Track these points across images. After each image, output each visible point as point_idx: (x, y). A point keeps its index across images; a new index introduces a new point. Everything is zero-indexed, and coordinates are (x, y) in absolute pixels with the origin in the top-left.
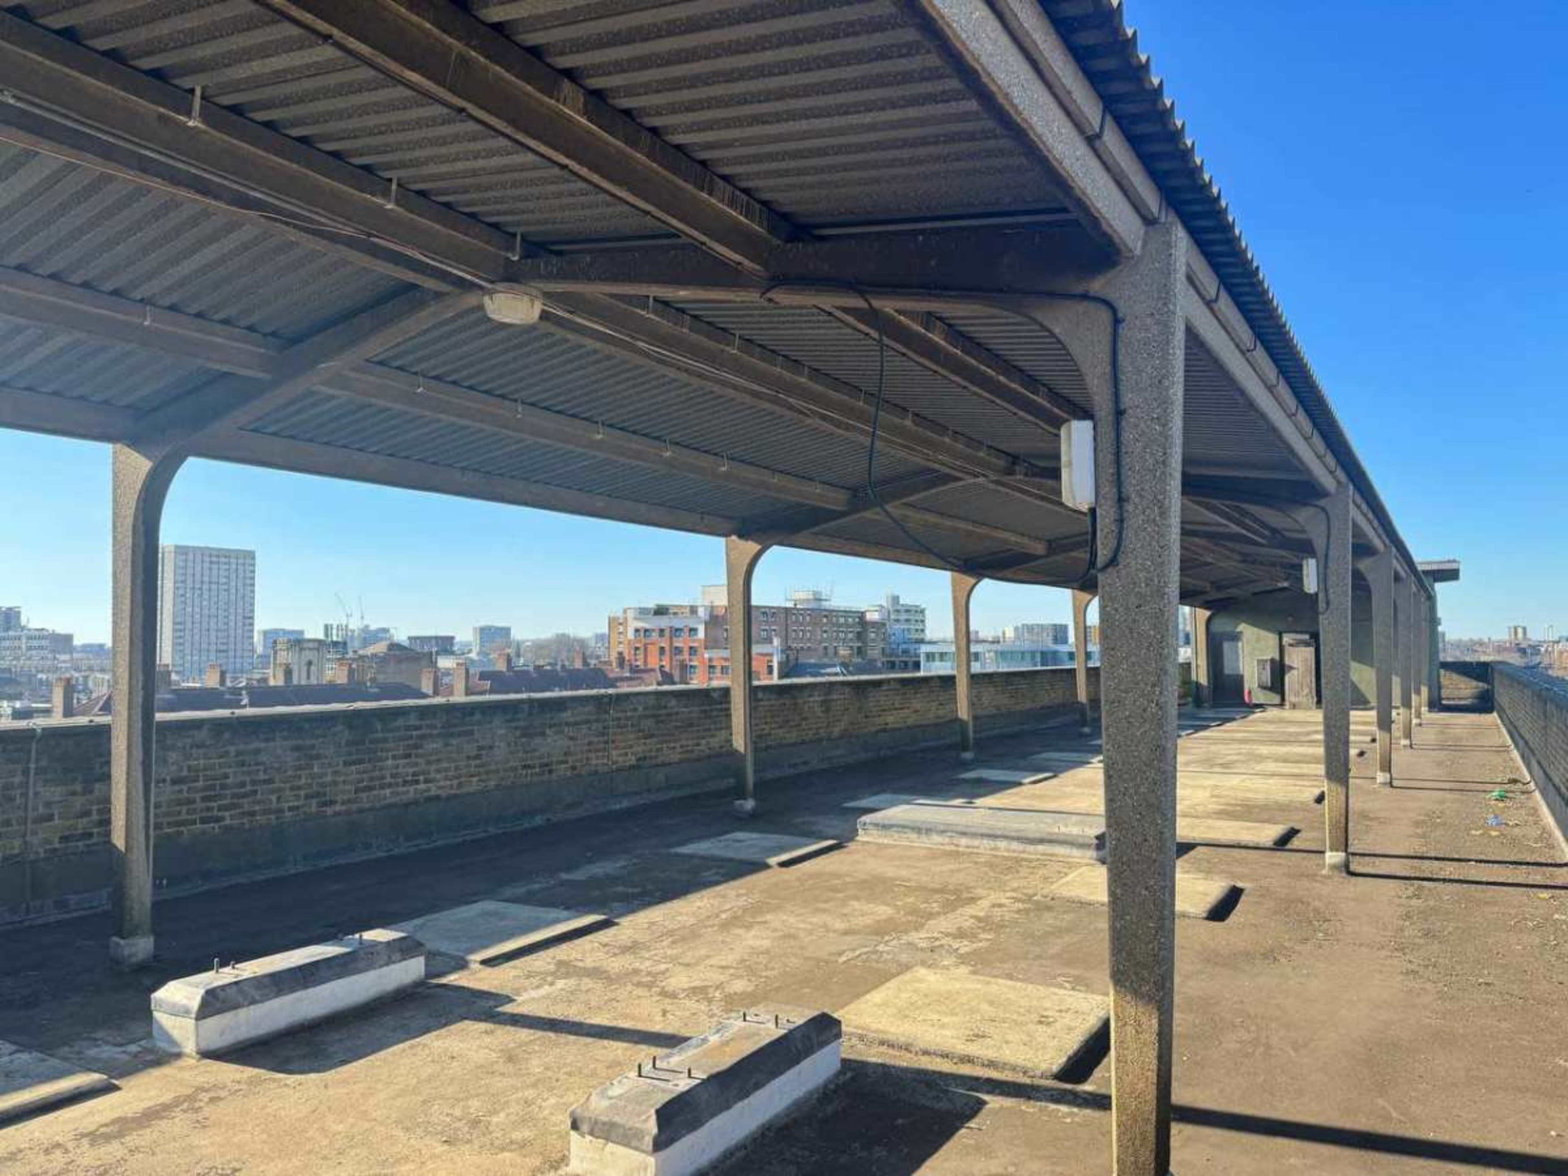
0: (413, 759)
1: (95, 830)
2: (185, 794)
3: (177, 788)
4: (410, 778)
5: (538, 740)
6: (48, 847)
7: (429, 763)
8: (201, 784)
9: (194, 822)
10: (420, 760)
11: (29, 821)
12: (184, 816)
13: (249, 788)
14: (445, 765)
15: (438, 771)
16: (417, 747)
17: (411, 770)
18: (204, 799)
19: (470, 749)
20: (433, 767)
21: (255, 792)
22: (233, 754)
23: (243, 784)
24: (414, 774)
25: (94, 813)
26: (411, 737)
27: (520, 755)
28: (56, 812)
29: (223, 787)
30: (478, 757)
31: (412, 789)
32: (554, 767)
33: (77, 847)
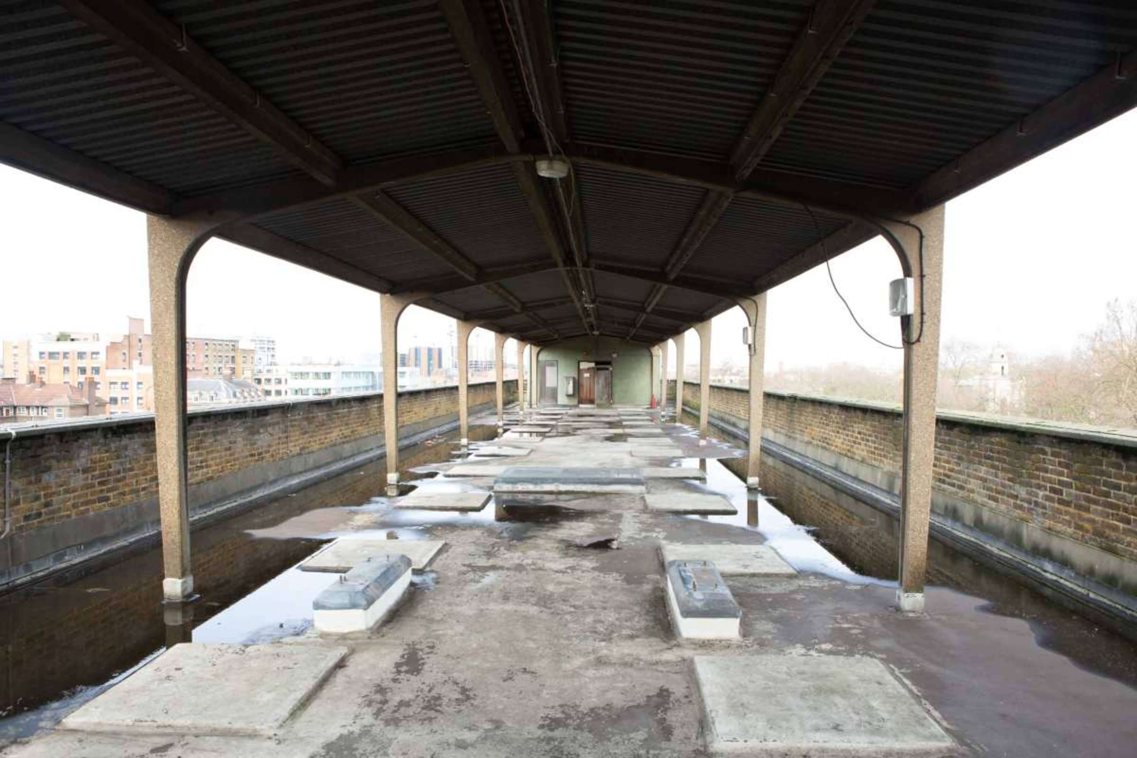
0: (200, 451)
1: (43, 511)
2: (90, 481)
3: (85, 475)
4: (199, 465)
5: (256, 437)
6: (18, 525)
7: (208, 453)
8: (97, 473)
9: (93, 502)
10: (204, 452)
11: (7, 505)
12: (90, 498)
13: (122, 474)
14: (214, 455)
15: (212, 459)
16: (201, 442)
17: (200, 458)
18: (101, 483)
19: (226, 443)
20: (210, 457)
21: (125, 477)
22: (113, 449)
23: (119, 472)
24: (201, 462)
25: (42, 497)
26: (199, 435)
27: (249, 447)
28: (21, 497)
29: (109, 474)
30: (229, 449)
31: (201, 471)
32: (264, 455)
33: (33, 524)
